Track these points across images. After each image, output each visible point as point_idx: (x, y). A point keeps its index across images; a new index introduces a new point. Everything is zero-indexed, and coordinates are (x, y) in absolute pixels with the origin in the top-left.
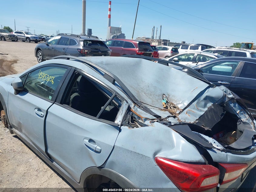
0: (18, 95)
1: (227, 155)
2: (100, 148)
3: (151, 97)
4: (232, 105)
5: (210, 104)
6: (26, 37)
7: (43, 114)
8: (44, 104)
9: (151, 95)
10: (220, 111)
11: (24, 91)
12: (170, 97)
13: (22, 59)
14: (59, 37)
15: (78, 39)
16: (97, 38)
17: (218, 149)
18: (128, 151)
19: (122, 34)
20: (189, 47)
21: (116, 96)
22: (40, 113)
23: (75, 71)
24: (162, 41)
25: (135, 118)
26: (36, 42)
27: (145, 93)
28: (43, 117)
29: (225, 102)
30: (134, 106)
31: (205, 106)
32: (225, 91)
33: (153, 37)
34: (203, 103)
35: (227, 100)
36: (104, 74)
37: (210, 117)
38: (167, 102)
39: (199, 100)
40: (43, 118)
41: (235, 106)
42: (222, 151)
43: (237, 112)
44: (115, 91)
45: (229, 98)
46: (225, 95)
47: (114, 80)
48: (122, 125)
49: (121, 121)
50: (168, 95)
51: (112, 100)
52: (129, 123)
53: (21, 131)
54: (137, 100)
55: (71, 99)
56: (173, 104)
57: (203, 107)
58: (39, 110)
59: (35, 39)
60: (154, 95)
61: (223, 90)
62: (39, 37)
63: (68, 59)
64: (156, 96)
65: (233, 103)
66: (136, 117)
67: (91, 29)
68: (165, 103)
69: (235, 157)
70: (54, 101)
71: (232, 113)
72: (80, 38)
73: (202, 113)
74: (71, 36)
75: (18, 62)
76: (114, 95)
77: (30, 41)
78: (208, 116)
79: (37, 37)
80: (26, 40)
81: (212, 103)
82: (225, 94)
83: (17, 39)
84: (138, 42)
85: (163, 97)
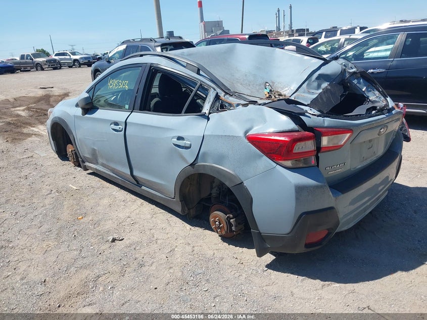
0: (86, 115)
1: (324, 119)
2: (189, 143)
3: (249, 88)
4: (355, 82)
5: (325, 85)
6: (73, 60)
7: (121, 127)
8: (120, 116)
9: (249, 85)
10: (339, 91)
11: (92, 108)
12: (275, 85)
13: (75, 91)
14: (124, 47)
15: (153, 44)
16: (181, 38)
17: (313, 115)
18: (219, 136)
19: (224, 31)
20: (339, 32)
21: (201, 85)
22: (117, 128)
23: (151, 67)
24: (295, 31)
25: (225, 106)
26: (89, 65)
27: (241, 84)
28: (121, 131)
29: (346, 78)
30: (225, 95)
31: (319, 87)
32: (344, 65)
33: (278, 28)
34: (315, 84)
35: (347, 75)
36: (185, 64)
37: (325, 100)
38: (271, 91)
39: (310, 81)
40: (123, 132)
41: (359, 83)
42: (318, 116)
43: (363, 90)
44: (199, 80)
45: (349, 72)
46: (345, 70)
47: (199, 70)
48: (210, 113)
49: (209, 110)
50: (273, 82)
51: (197, 91)
52: (218, 110)
53: (97, 163)
54: (229, 90)
55: (151, 107)
56: (278, 92)
57: (316, 90)
58: (116, 124)
59: (87, 61)
60: (253, 85)
61: (342, 64)
62: (92, 57)
63: (141, 56)
64: (257, 85)
65: (358, 78)
66: (227, 105)
67: (173, 32)
68: (268, 93)
69: (334, 121)
70: (132, 110)
71: (358, 93)
72: (156, 42)
73: (315, 96)
74: (140, 41)
75: (70, 94)
76: (198, 84)
77: (80, 65)
78: (322, 99)
79: (89, 58)
80: (74, 65)
81: (329, 83)
82: (345, 68)
83: (60, 65)
84: (247, 37)
85: (265, 86)
